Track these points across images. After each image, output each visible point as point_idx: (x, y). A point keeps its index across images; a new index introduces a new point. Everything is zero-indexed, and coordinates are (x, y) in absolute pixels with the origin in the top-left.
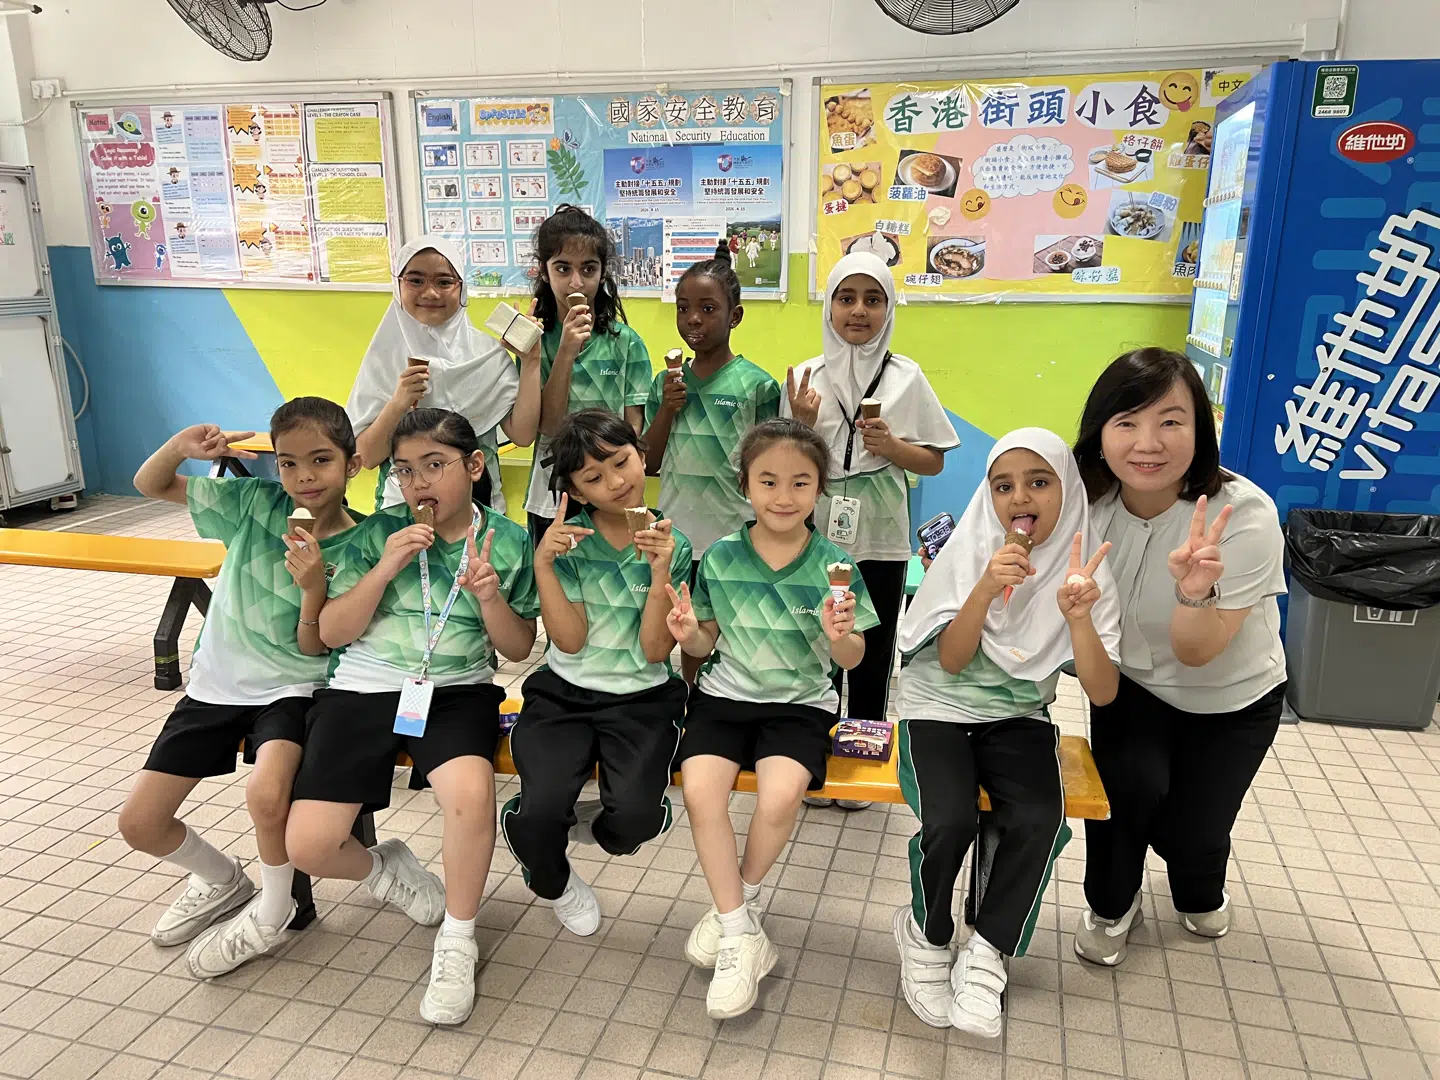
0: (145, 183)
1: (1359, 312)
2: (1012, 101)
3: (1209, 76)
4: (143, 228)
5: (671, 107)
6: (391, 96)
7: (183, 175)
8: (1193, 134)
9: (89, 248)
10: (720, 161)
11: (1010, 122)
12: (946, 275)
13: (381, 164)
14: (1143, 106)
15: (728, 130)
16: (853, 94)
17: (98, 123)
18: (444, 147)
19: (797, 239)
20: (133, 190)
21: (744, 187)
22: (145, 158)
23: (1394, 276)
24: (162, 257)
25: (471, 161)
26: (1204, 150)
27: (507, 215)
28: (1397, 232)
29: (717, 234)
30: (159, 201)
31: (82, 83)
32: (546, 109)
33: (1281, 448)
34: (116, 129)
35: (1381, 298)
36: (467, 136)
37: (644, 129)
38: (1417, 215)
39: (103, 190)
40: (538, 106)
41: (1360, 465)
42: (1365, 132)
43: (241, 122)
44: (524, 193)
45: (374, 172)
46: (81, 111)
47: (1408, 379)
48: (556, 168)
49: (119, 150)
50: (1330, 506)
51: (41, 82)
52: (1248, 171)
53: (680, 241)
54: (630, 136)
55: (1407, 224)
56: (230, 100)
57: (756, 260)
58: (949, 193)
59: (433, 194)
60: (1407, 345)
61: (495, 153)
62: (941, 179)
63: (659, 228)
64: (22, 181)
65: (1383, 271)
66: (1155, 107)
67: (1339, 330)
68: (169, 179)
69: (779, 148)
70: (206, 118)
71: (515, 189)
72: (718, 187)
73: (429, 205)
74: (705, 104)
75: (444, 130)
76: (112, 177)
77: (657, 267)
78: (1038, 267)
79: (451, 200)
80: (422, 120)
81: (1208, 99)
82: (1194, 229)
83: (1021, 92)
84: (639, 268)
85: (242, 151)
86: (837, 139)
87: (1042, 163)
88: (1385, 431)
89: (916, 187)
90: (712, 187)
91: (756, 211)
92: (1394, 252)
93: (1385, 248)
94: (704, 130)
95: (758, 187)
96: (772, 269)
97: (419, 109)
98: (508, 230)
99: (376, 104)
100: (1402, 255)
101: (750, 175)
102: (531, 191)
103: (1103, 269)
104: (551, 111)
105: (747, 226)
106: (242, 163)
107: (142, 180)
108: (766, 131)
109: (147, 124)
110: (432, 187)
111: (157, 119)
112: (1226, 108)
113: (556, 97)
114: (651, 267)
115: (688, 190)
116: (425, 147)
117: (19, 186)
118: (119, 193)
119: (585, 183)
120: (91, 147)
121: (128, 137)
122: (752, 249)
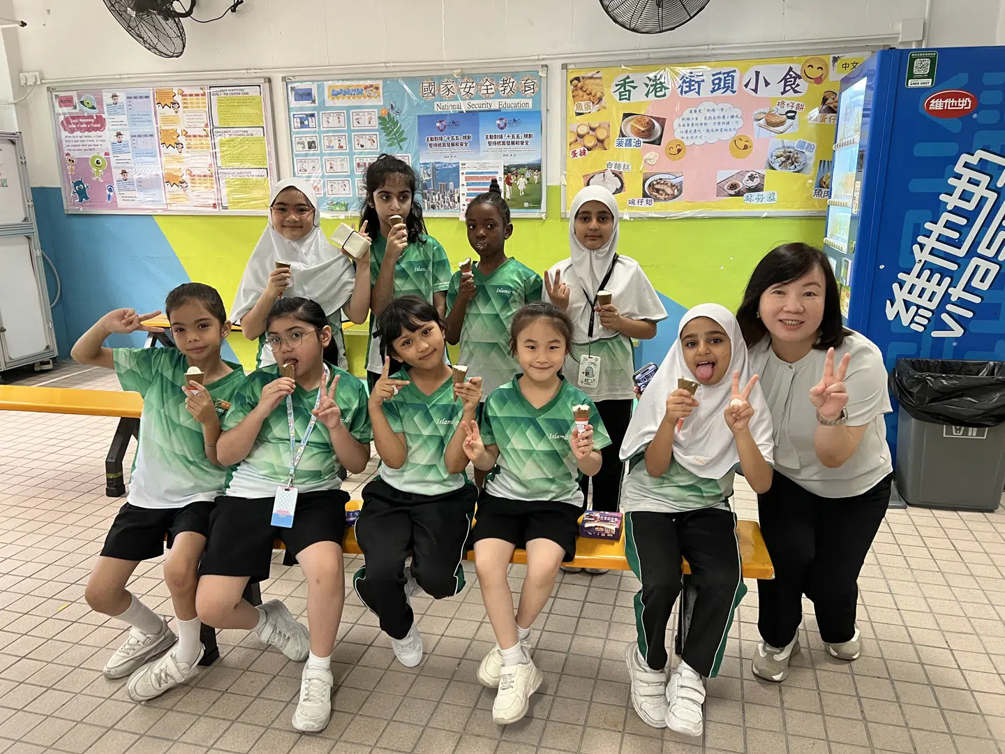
0: (99, 143)
1: (942, 221)
2: (701, 78)
3: (835, 60)
4: (98, 175)
5: (464, 85)
6: (269, 80)
7: (126, 137)
8: (825, 100)
9: (60, 188)
10: (498, 122)
11: (698, 93)
12: (656, 199)
13: (263, 127)
14: (790, 81)
15: (504, 101)
16: (590, 75)
17: (66, 101)
18: (307, 115)
19: (552, 175)
20: (91, 148)
21: (515, 140)
22: (99, 126)
23: (966, 196)
24: (111, 194)
25: (325, 124)
26: (833, 110)
27: (351, 161)
28: (967, 165)
29: (497, 172)
30: (108, 155)
31: (55, 74)
32: (377, 88)
33: (891, 316)
34: (79, 106)
35: (957, 211)
36: (322, 107)
37: (446, 101)
38: (980, 154)
39: (69, 148)
40: (371, 86)
41: (945, 327)
42: (943, 97)
43: (165, 99)
44: (362, 146)
45: (258, 133)
46: (54, 93)
47: (977, 267)
48: (385, 129)
49: (81, 120)
50: (925, 356)
51: (26, 74)
52: (863, 124)
53: (471, 178)
54: (436, 106)
55: (974, 160)
56: (158, 84)
57: (524, 190)
58: (658, 142)
59: (299, 147)
60: (976, 243)
61: (342, 118)
63: (456, 170)
64: (13, 142)
65: (957, 193)
66: (798, 81)
67: (928, 234)
68: (116, 139)
69: (540, 112)
70: (141, 97)
71: (356, 143)
72: (497, 140)
73: (297, 156)
74: (488, 83)
75: (307, 104)
76: (76, 139)
77: (456, 196)
78: (720, 192)
79: (312, 151)
80: (292, 97)
81: (835, 75)
82: (826, 165)
83: (705, 71)
84: (443, 197)
85: (166, 120)
86: (579, 106)
87: (721, 120)
88: (962, 303)
89: (634, 138)
90: (493, 141)
91: (524, 157)
92: (965, 179)
93: (959, 177)
94: (487, 101)
95: (525, 140)
96: (535, 197)
97: (289, 89)
98: (352, 171)
99: (260, 86)
100: (970, 181)
101: (519, 131)
102: (368, 144)
103: (765, 193)
104: (381, 90)
105: (518, 167)
106: (166, 128)
107: (97, 141)
108: (530, 101)
109: (100, 102)
110: (299, 143)
111: (107, 99)
112: (847, 81)
113: (385, 80)
114: (451, 196)
115: (477, 142)
116: (294, 115)
117: (11, 146)
118: (81, 150)
119: (405, 139)
120: (62, 118)
121: (87, 111)
122: (521, 183)
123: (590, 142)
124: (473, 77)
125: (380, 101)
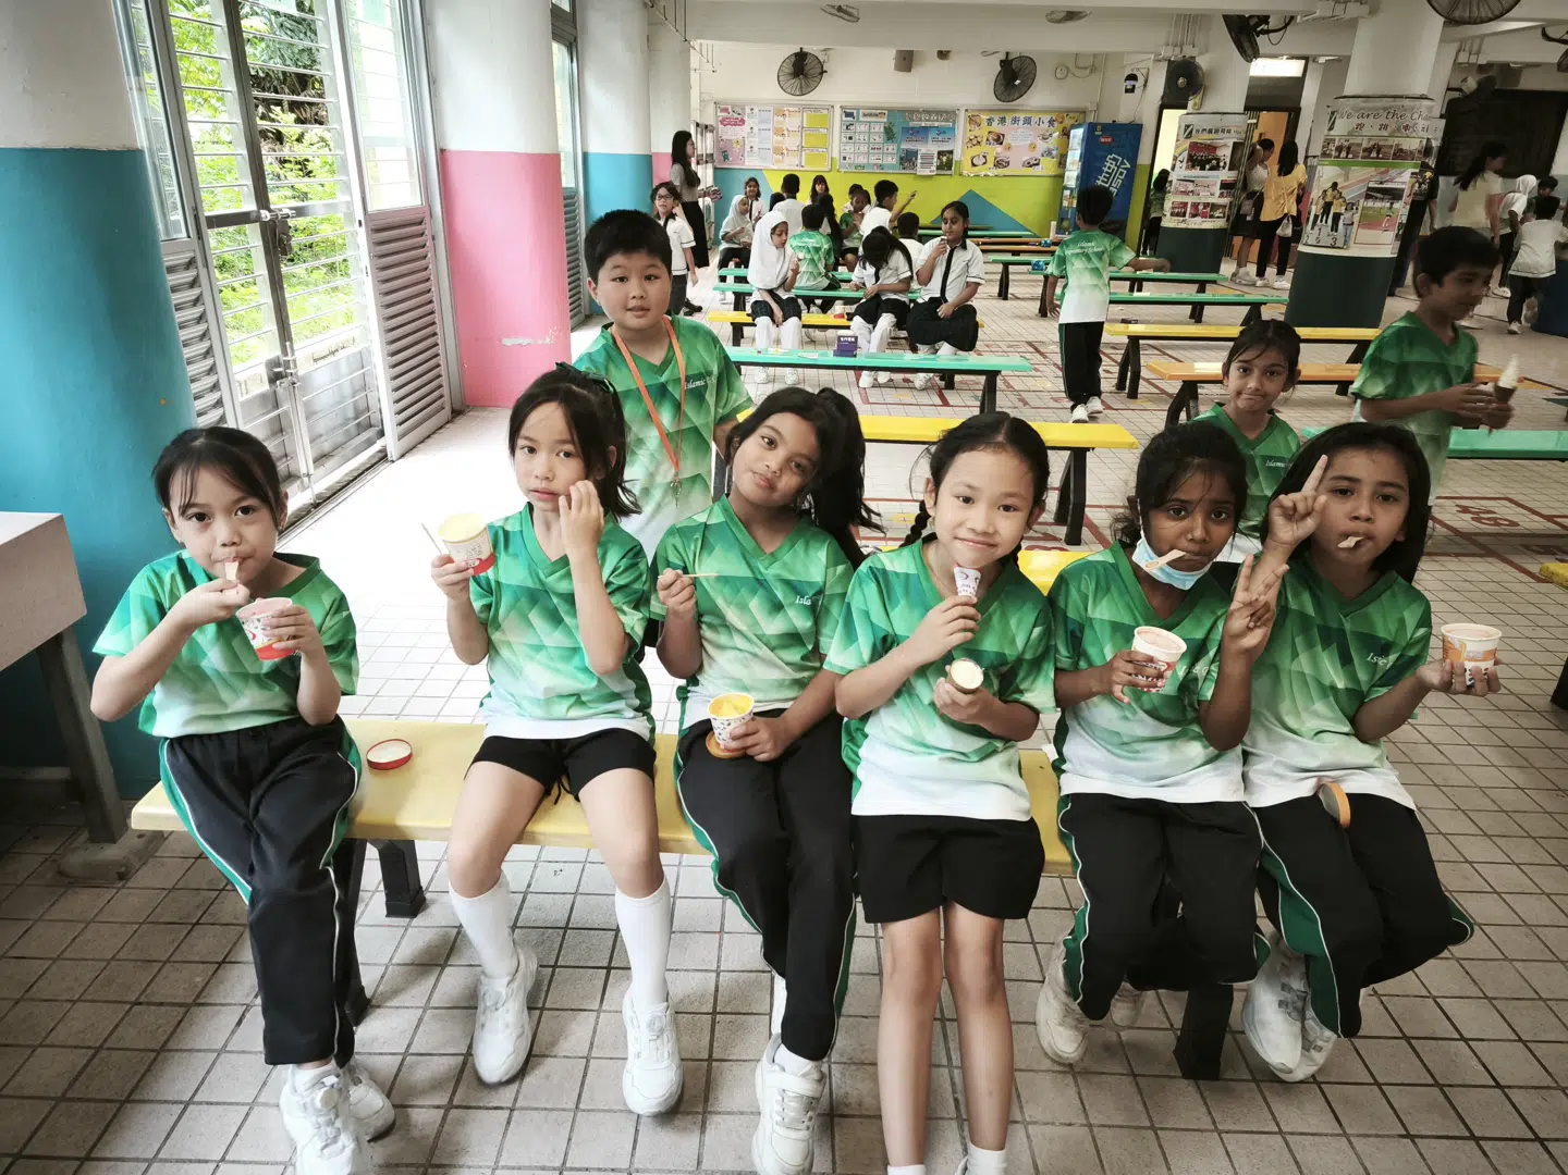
0: (740, 132)
2: (1020, 119)
3: (1069, 116)
4: (737, 148)
5: (923, 115)
6: (833, 107)
7: (756, 130)
8: (1065, 132)
10: (936, 132)
11: (1018, 124)
12: (1000, 167)
13: (826, 129)
14: (1051, 122)
15: (940, 123)
16: (976, 114)
17: (726, 110)
18: (850, 125)
19: (956, 157)
20: (735, 134)
21: (943, 140)
22: (741, 124)
24: (742, 158)
25: (858, 129)
27: (869, 147)
28: (1109, 159)
30: (744, 138)
31: (720, 95)
32: (883, 114)
34: (732, 113)
36: (858, 121)
37: (912, 121)
38: (1113, 155)
39: (722, 133)
40: (881, 113)
42: (1104, 137)
43: (778, 113)
44: (874, 140)
45: (824, 131)
46: (718, 106)
48: (886, 133)
49: (731, 120)
51: (704, 95)
55: (1111, 157)
56: (776, 105)
58: (1001, 144)
61: (866, 127)
62: (999, 140)
63: (917, 152)
66: (1054, 122)
68: (750, 131)
69: (954, 129)
70: (766, 111)
71: (872, 139)
73: (842, 143)
75: (850, 119)
76: (727, 130)
78: (1024, 165)
79: (850, 141)
80: (843, 115)
81: (1069, 123)
82: (1066, 157)
83: (1022, 116)
84: (909, 164)
85: (782, 123)
87: (1026, 136)
89: (992, 142)
90: (934, 140)
93: (1107, 162)
94: (933, 123)
95: (947, 140)
97: (843, 112)
98: (869, 151)
99: (828, 109)
101: (946, 136)
102: (877, 139)
103: (1040, 166)
104: (885, 115)
105: (944, 152)
106: (778, 126)
108: (951, 124)
109: (743, 109)
111: (748, 111)
112: (1074, 127)
113: (887, 110)
115: (927, 141)
116: (843, 124)
118: (730, 135)
119: (895, 138)
120: (719, 119)
121: (736, 116)
122: (944, 159)
123: (975, 142)
124: (928, 112)
125: (885, 120)
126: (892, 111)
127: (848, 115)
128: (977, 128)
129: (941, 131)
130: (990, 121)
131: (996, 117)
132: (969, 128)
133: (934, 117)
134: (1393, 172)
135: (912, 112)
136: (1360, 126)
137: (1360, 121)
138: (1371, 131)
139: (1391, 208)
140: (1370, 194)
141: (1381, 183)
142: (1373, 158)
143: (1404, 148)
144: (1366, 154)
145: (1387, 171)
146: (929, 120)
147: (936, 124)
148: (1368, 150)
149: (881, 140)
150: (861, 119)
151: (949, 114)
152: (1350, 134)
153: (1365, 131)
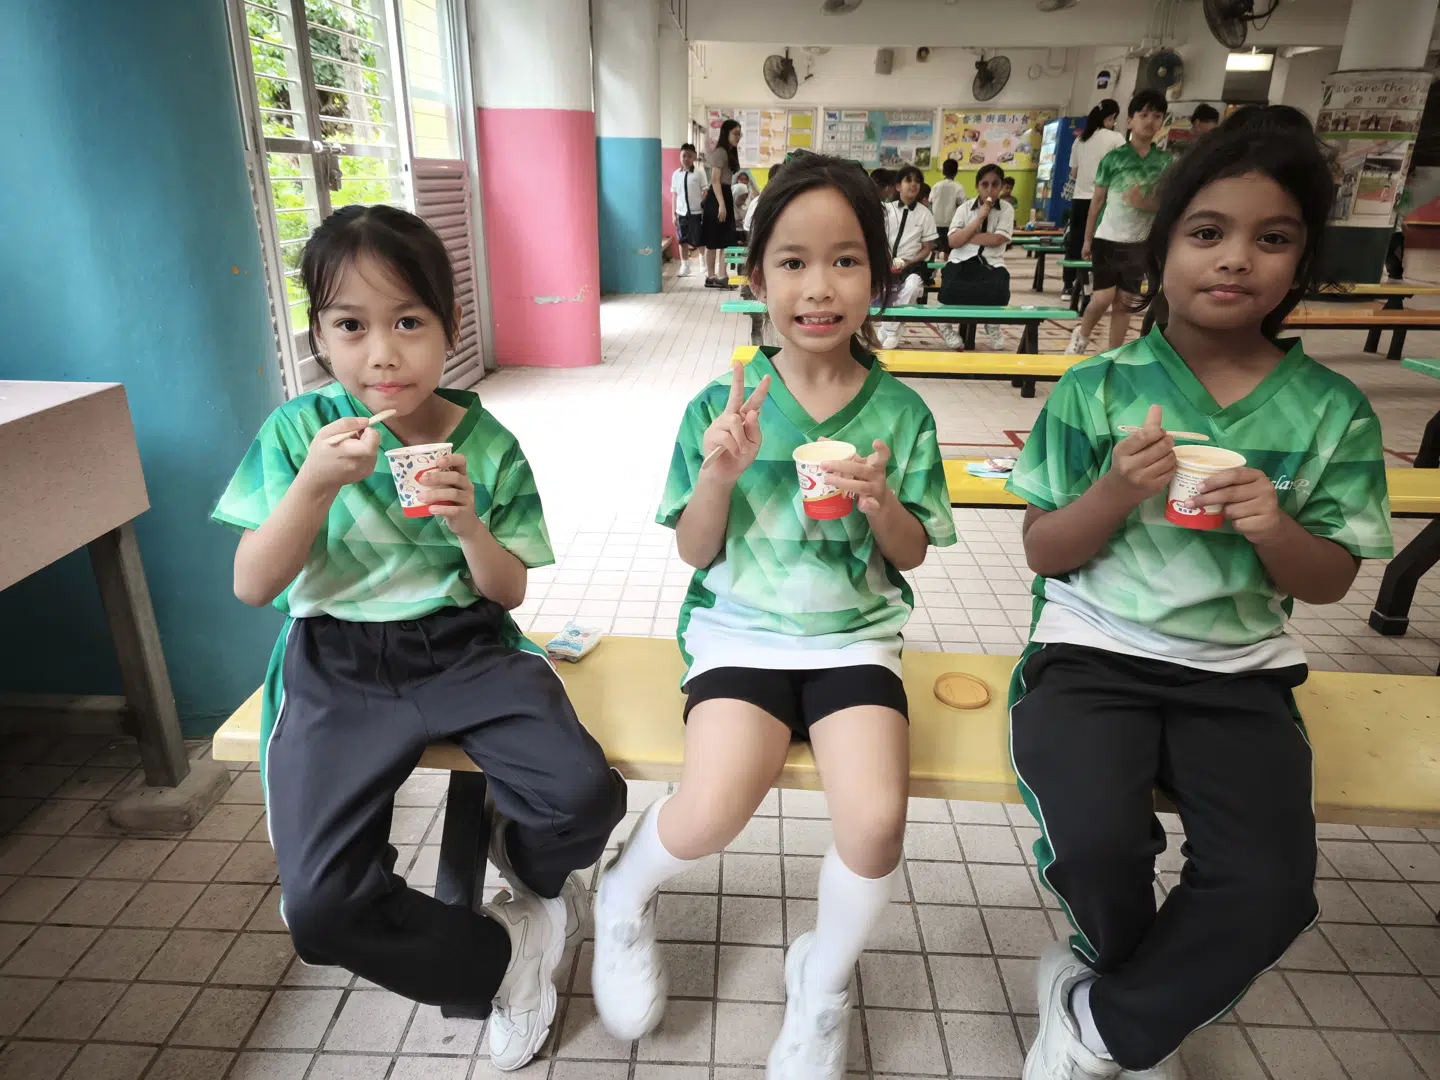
2: (994, 117)
5: (903, 115)
6: (817, 109)
8: (1036, 128)
10: (915, 130)
11: (993, 122)
14: (1025, 119)
15: (918, 122)
16: (953, 113)
17: (715, 114)
21: (921, 138)
25: (841, 129)
36: (840, 121)
40: (862, 113)
54: (890, 123)
57: (925, 159)
58: (976, 140)
62: (975, 137)
69: (932, 127)
72: (914, 138)
75: (833, 120)
83: (997, 115)
85: (766, 124)
87: (1000, 133)
89: (968, 139)
91: (924, 145)
94: (912, 122)
95: (925, 138)
96: (928, 161)
97: (826, 113)
99: (811, 111)
101: (923, 135)
102: (859, 139)
103: (1014, 161)
104: (866, 115)
105: (922, 149)
108: (928, 122)
112: (1047, 122)
113: (868, 111)
115: (908, 139)
120: (711, 121)
123: (951, 139)
124: (907, 111)
125: (866, 120)
126: (872, 112)
127: (831, 116)
128: (953, 126)
129: (920, 129)
130: (966, 120)
131: (972, 116)
132: (946, 126)
133: (912, 116)
134: (1391, 144)
135: (892, 112)
136: (1358, 99)
137: (1359, 94)
138: (1370, 103)
139: (1389, 179)
140: (1369, 165)
141: (1380, 154)
142: (1371, 130)
143: (1403, 119)
144: (1365, 126)
145: (1386, 142)
146: (907, 119)
147: (915, 123)
148: (1367, 123)
149: (862, 139)
150: (843, 119)
151: (928, 113)
152: (1348, 107)
153: (1364, 104)
